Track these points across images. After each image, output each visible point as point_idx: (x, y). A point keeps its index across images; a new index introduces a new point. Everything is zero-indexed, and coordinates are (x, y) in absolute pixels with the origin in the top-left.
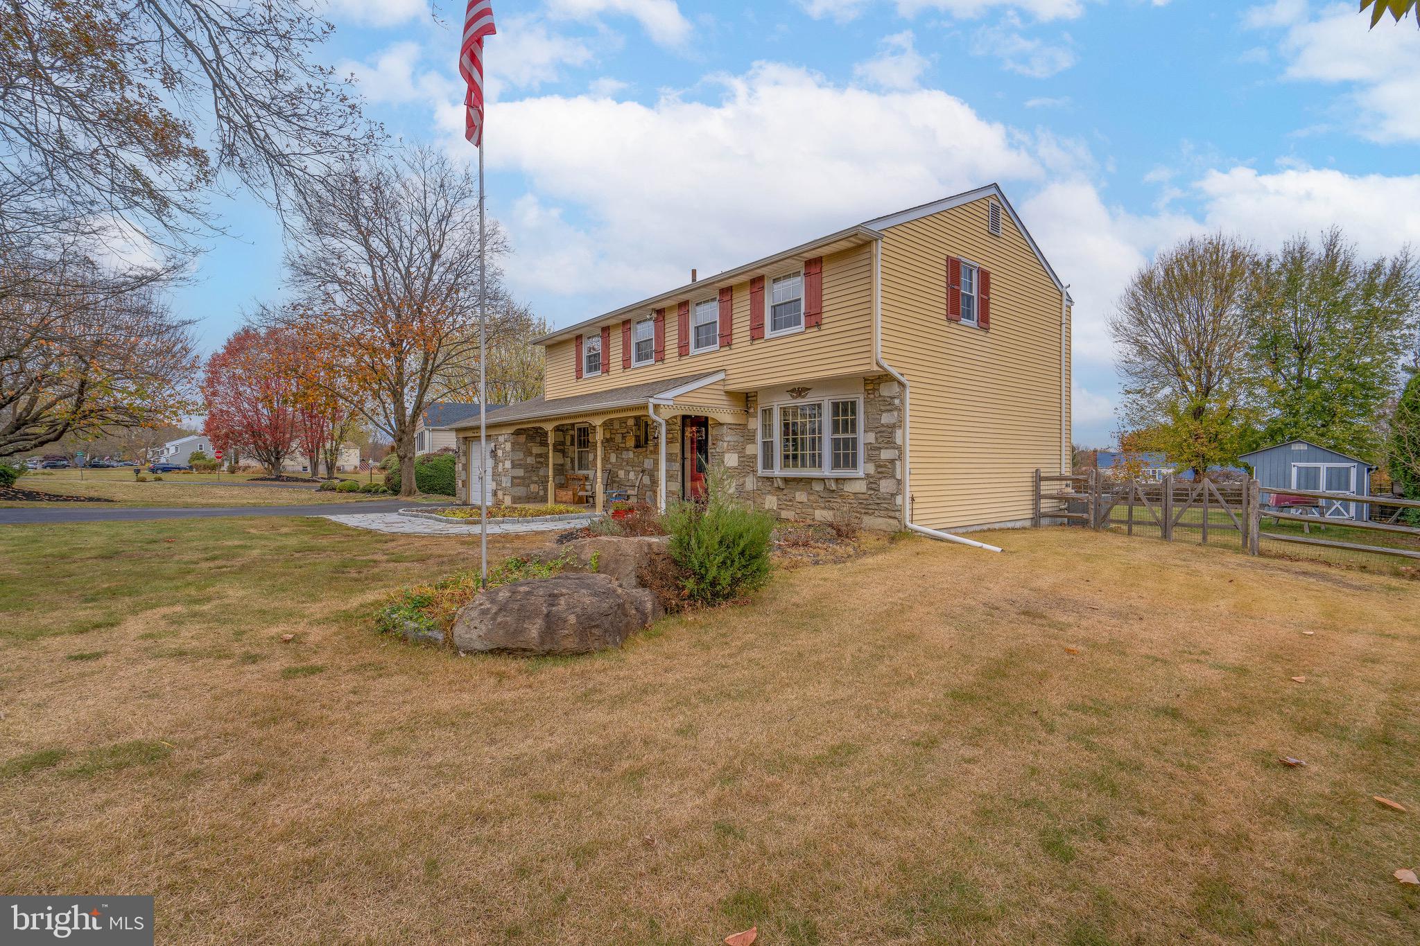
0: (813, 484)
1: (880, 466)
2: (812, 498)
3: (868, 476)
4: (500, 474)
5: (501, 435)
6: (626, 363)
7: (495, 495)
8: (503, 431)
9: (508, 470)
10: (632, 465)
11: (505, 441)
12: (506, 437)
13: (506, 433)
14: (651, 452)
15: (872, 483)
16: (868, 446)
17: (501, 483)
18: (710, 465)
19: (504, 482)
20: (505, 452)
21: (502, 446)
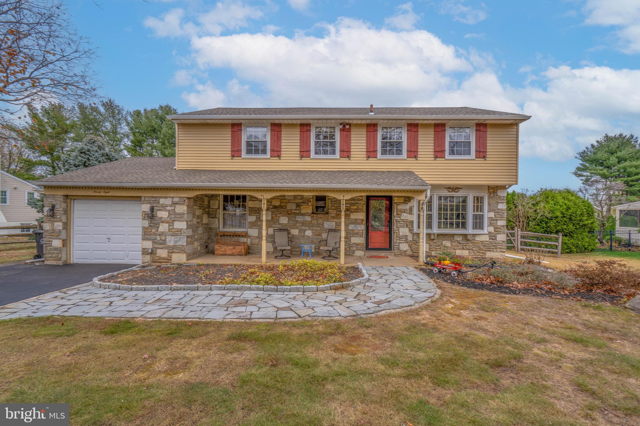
0: (455, 237)
1: (497, 228)
2: (454, 244)
3: (490, 233)
4: (162, 234)
5: (166, 198)
6: (304, 153)
7: (151, 253)
8: (172, 195)
9: (180, 230)
10: (310, 225)
11: (174, 204)
12: (176, 200)
13: (177, 196)
14: (333, 217)
15: (492, 236)
16: (490, 219)
17: (164, 242)
18: (394, 227)
19: (171, 241)
20: (175, 214)
21: (169, 208)
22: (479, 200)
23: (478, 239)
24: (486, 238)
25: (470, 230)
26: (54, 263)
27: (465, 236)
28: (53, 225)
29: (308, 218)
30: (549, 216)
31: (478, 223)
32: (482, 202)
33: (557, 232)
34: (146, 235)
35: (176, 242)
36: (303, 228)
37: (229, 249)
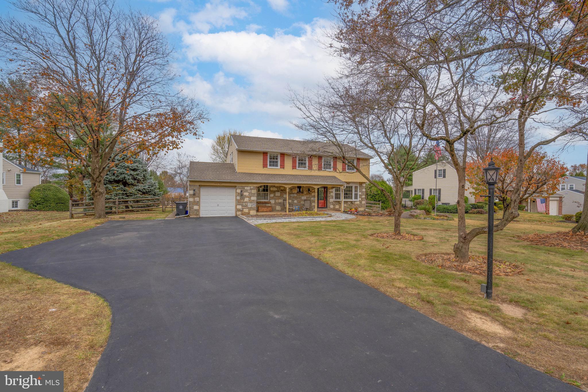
0: (348, 202)
1: (362, 199)
3: (360, 200)
4: (246, 202)
5: (247, 187)
6: (294, 167)
7: (241, 211)
8: (250, 185)
9: (254, 201)
10: (296, 198)
11: (251, 189)
12: (252, 187)
13: (252, 186)
14: (305, 195)
15: (361, 202)
16: (360, 195)
17: (246, 206)
18: (328, 199)
19: (250, 205)
20: (251, 193)
21: (249, 191)
22: (356, 187)
23: (356, 203)
24: (358, 203)
25: (353, 200)
26: (195, 216)
27: (351, 202)
28: (194, 199)
29: (295, 195)
30: (376, 193)
31: (356, 198)
32: (357, 189)
33: (379, 201)
34: (238, 202)
35: (252, 205)
36: (293, 199)
37: (265, 209)
